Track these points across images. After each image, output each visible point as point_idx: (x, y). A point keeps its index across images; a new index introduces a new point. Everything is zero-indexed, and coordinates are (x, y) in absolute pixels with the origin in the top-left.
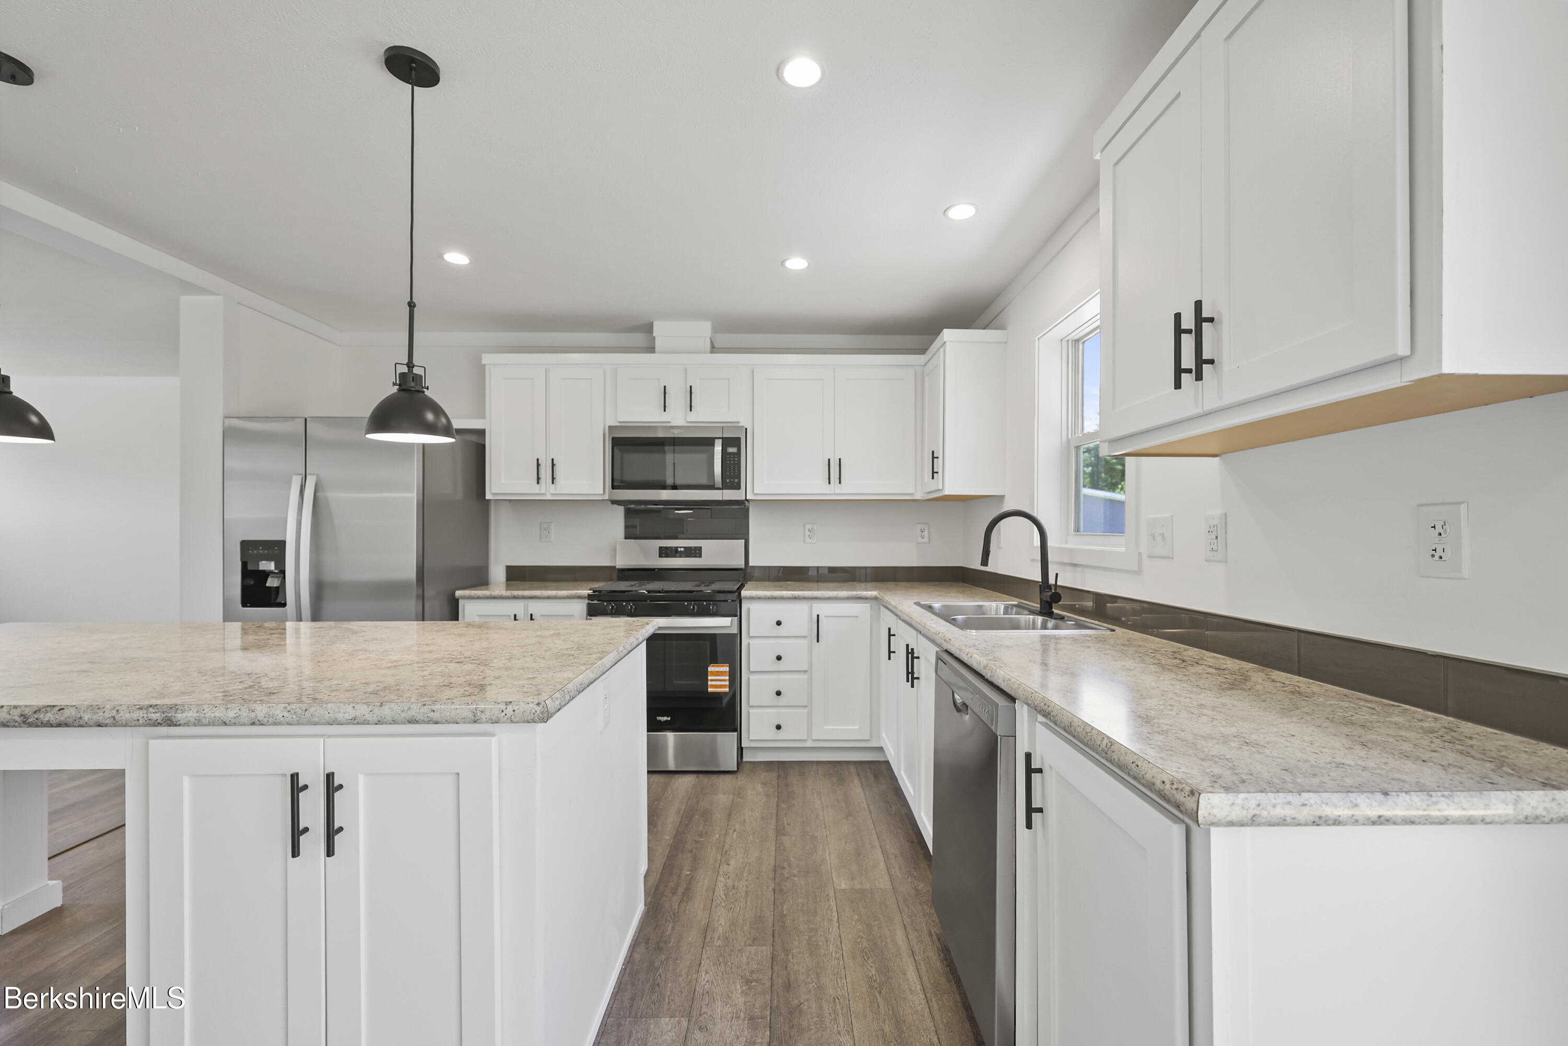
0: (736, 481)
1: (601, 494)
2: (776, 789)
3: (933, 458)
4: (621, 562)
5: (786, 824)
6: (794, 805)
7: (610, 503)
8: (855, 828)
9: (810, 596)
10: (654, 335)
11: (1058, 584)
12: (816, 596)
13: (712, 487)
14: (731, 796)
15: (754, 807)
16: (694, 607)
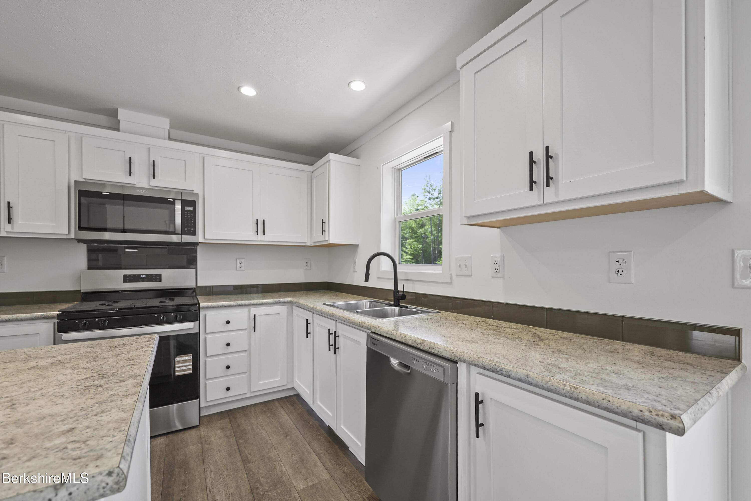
0: (192, 229)
1: (66, 234)
2: (232, 430)
3: (323, 223)
4: (85, 288)
5: (248, 454)
6: (248, 438)
7: (76, 241)
8: (294, 443)
9: (249, 303)
10: (119, 118)
11: (404, 290)
12: (253, 303)
13: (174, 233)
14: (200, 445)
15: (220, 449)
16: (163, 318)
